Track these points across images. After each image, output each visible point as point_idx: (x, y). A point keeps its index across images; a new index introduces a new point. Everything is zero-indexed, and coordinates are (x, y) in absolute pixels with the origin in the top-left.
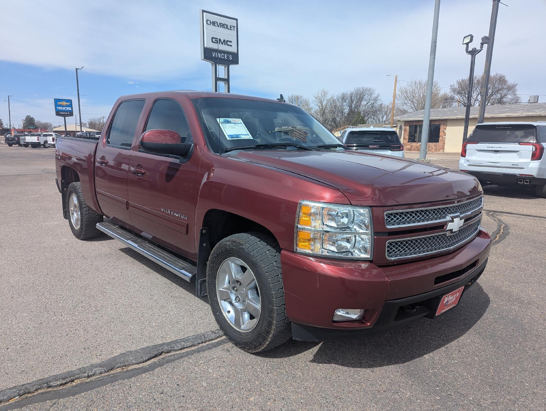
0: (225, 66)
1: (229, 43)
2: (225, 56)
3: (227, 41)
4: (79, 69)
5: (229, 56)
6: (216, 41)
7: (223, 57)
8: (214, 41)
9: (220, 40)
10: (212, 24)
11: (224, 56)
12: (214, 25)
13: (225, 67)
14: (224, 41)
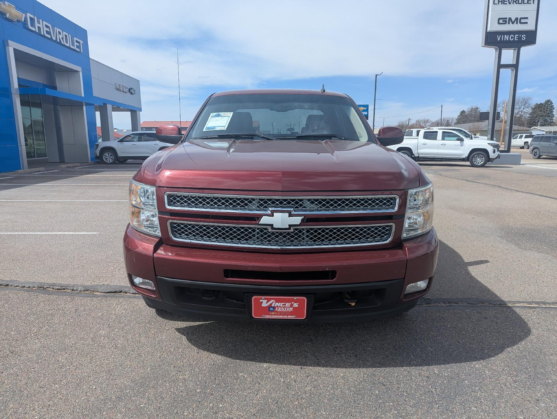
0: (514, 49)
1: (523, 21)
2: (516, 38)
3: (521, 18)
4: (378, 75)
5: (521, 36)
6: (504, 21)
7: (512, 39)
8: (502, 22)
9: (510, 19)
10: (500, 3)
11: (514, 37)
12: (504, 4)
13: (515, 51)
14: (517, 19)
